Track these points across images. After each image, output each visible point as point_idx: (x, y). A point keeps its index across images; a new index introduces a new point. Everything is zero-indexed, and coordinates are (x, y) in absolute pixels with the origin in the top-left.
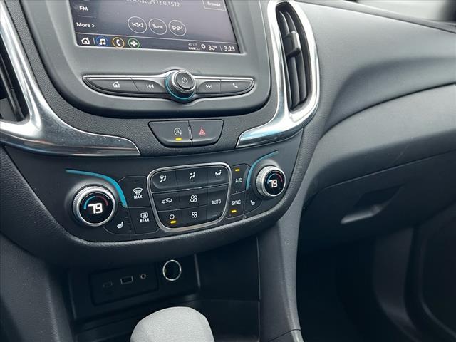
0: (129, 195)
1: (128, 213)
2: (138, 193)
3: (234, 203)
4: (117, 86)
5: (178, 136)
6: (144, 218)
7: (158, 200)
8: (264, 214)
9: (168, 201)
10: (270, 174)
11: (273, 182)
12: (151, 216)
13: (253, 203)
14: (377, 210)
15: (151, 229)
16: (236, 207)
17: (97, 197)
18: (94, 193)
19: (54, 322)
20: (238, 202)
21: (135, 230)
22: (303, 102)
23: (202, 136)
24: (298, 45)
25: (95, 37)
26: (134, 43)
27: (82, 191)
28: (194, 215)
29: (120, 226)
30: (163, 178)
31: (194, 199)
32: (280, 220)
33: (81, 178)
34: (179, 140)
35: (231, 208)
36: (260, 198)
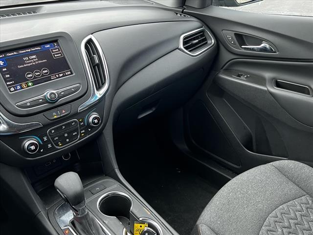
0: (43, 140)
1: (44, 146)
2: (45, 139)
3: (82, 132)
4: (29, 104)
5: (55, 115)
6: (50, 146)
7: (53, 139)
8: (95, 132)
9: (57, 138)
10: (93, 118)
11: (95, 121)
12: (52, 145)
13: (90, 130)
14: (154, 109)
15: (53, 149)
16: (83, 133)
17: (32, 144)
18: (31, 143)
19: (28, 188)
20: (83, 131)
21: (47, 150)
22: (103, 84)
23: (64, 113)
24: (97, 61)
25: (15, 86)
26: (30, 84)
27: (27, 143)
28: (68, 140)
29: (42, 151)
30: (53, 131)
31: (66, 135)
32: (104, 131)
33: (25, 139)
34: (55, 117)
35: (81, 134)
36: (92, 127)
